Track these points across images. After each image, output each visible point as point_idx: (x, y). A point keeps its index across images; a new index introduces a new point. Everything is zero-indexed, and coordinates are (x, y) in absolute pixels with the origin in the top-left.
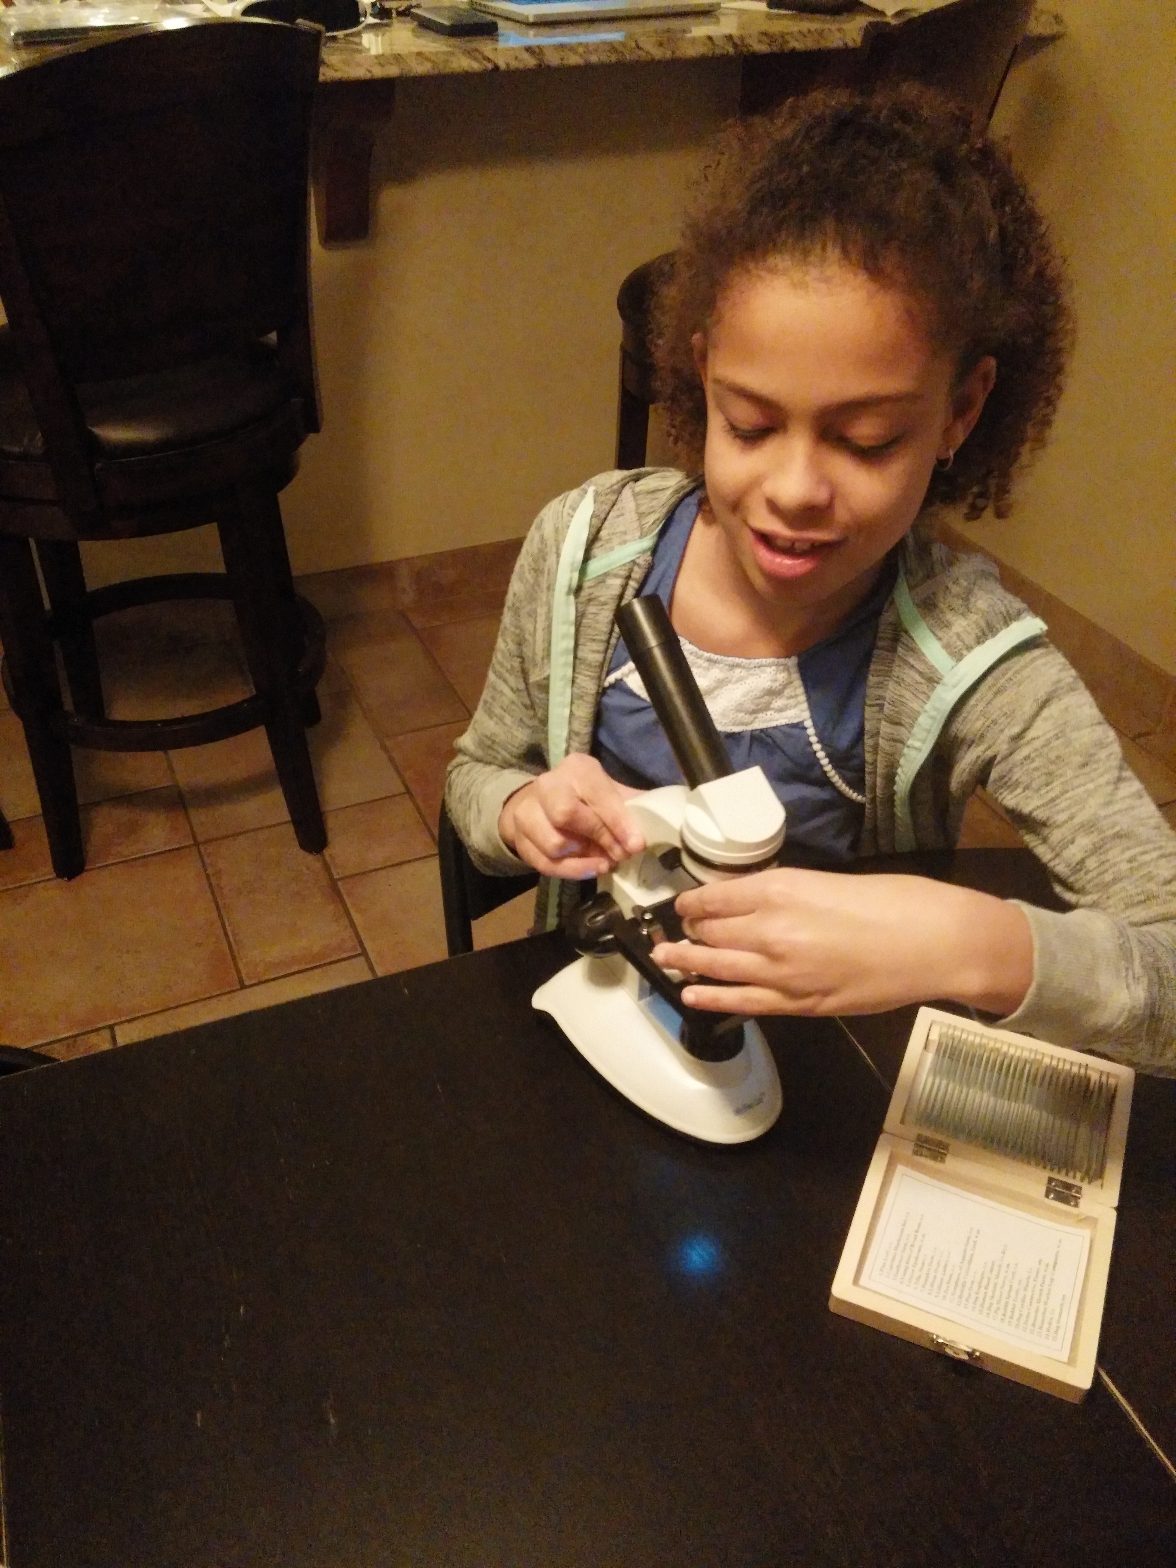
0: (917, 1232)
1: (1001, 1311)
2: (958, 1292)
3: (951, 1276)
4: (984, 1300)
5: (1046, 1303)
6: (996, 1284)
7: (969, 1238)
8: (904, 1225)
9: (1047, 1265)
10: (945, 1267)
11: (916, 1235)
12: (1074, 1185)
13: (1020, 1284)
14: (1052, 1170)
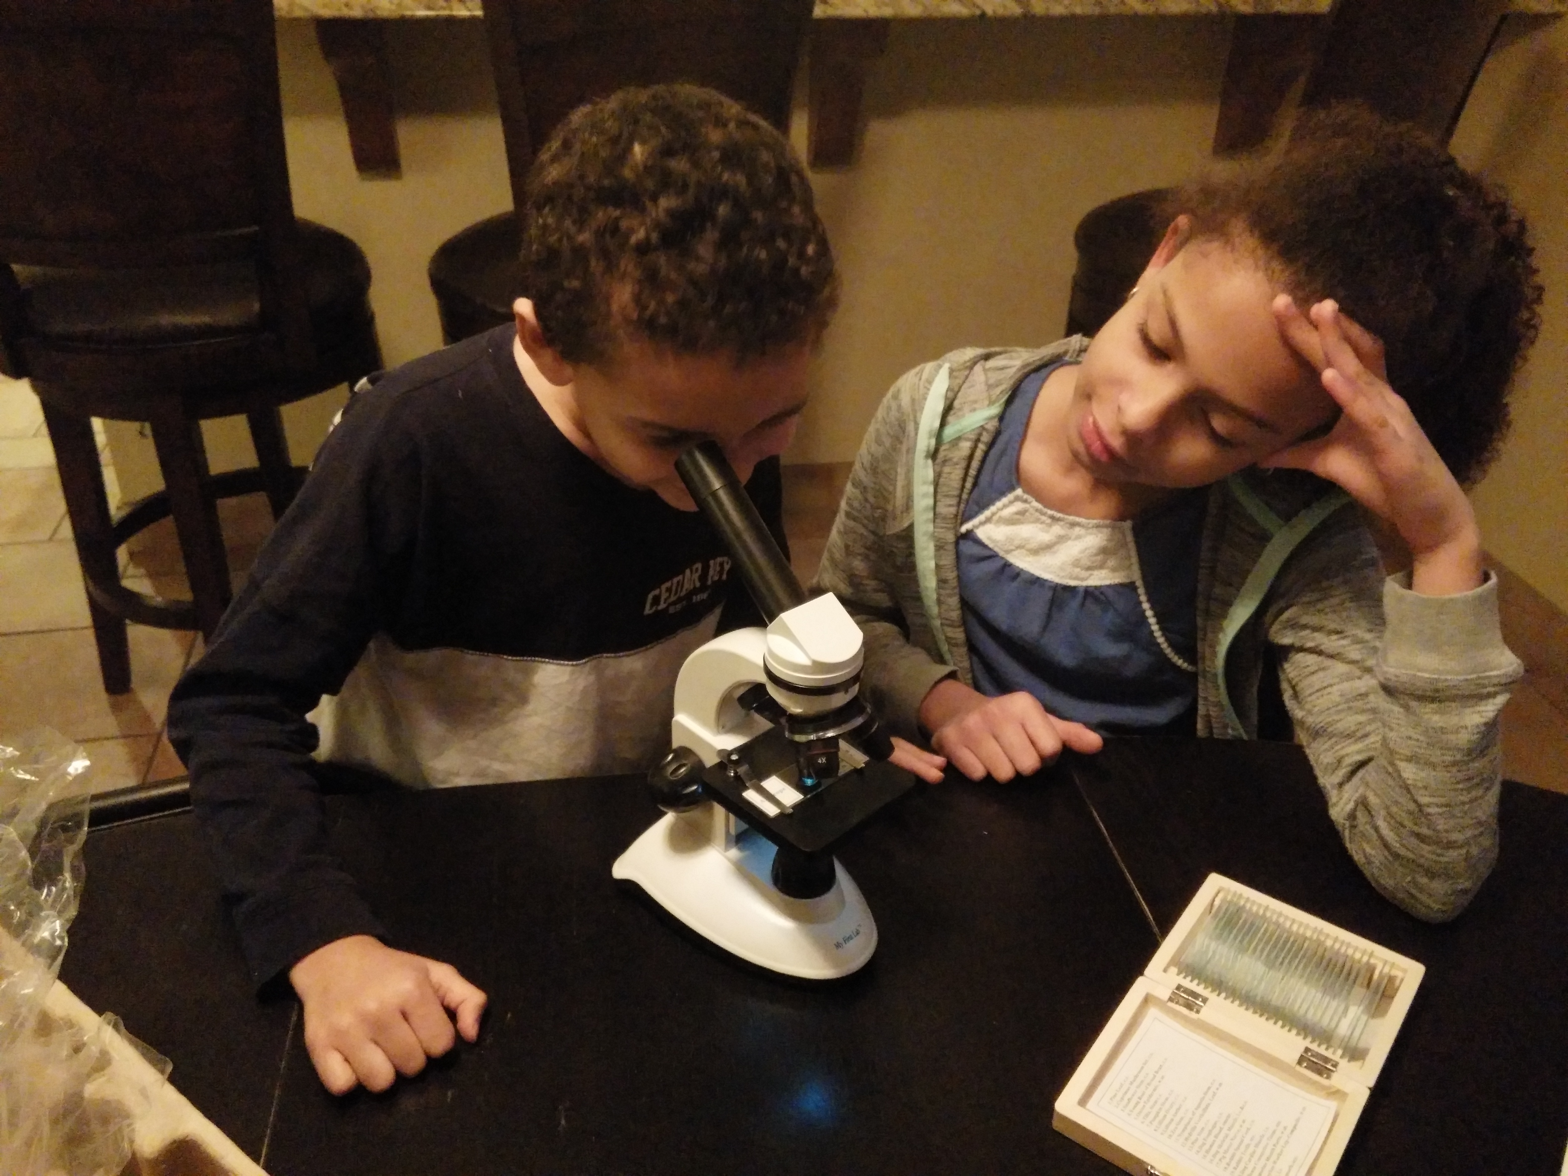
0: (1157, 1072)
1: (1227, 1160)
2: (1186, 1134)
3: (1182, 1119)
4: (1211, 1146)
5: (1275, 1162)
6: (1227, 1136)
7: (1209, 1088)
8: (1145, 1063)
9: (1285, 1128)
10: (1178, 1109)
11: (1155, 1076)
12: (1332, 1060)
13: (1252, 1139)
14: (1312, 1042)
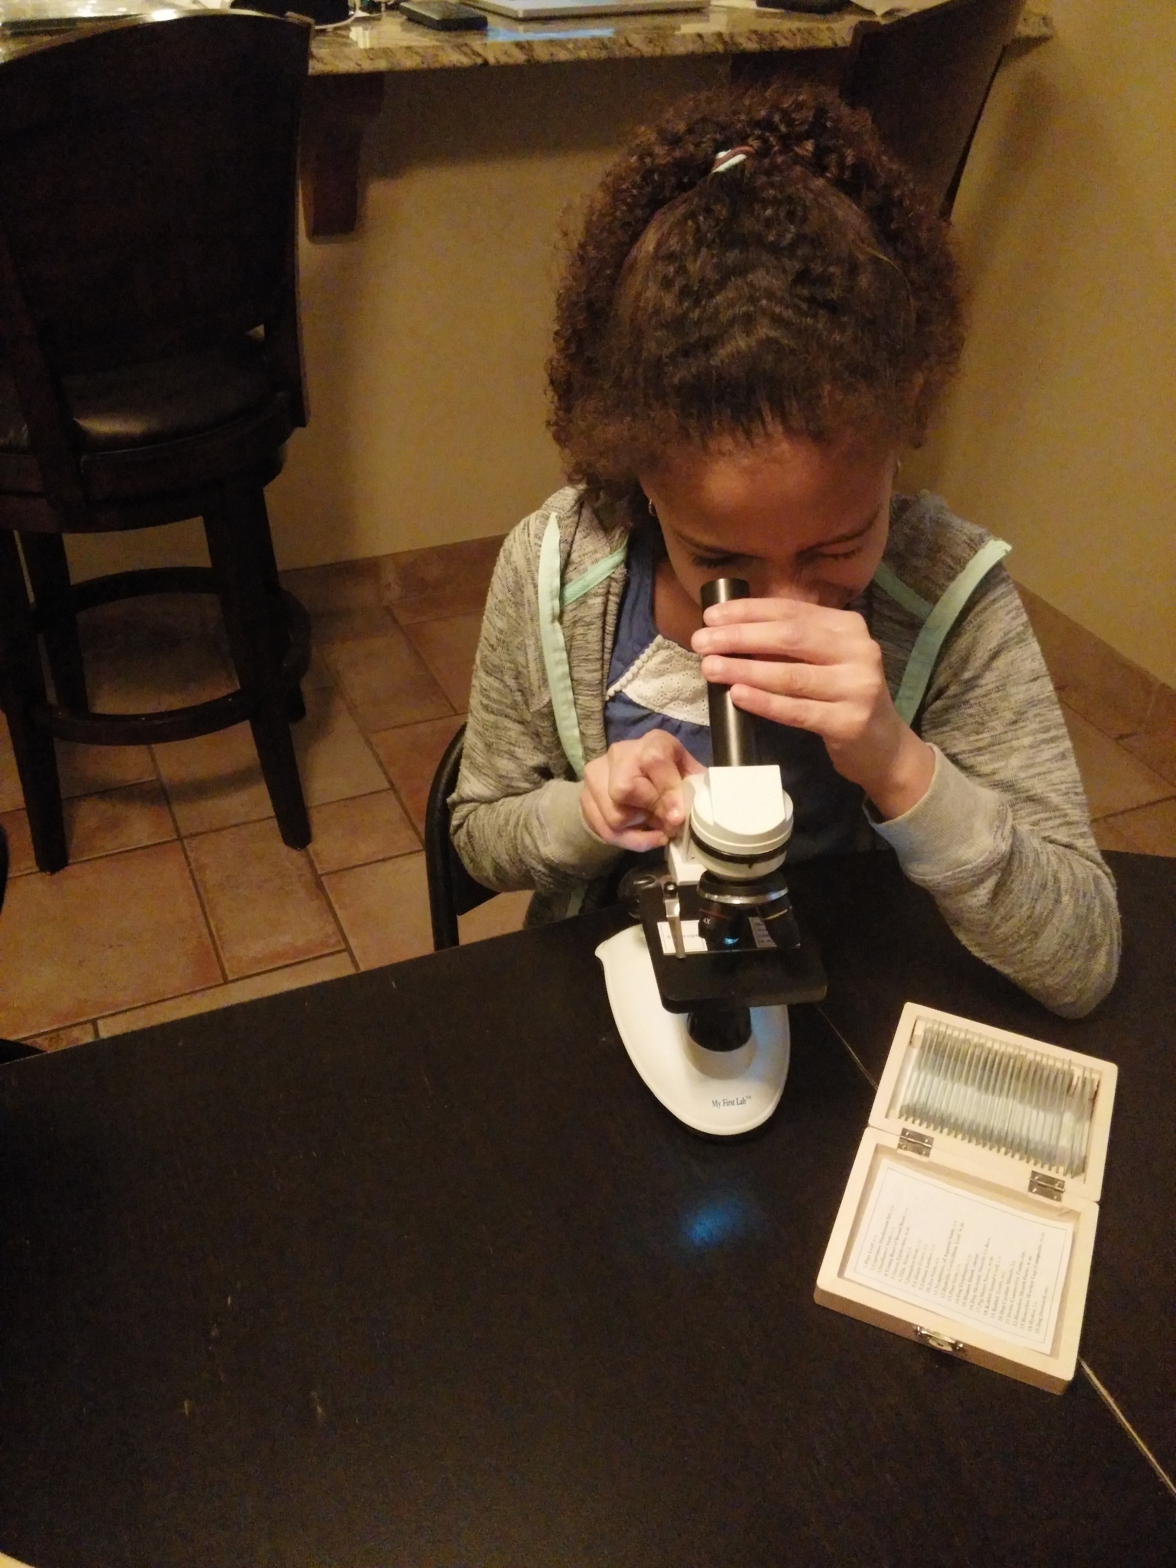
0: (901, 1225)
1: (985, 1303)
2: (942, 1284)
3: (935, 1268)
4: (968, 1291)
5: (1029, 1296)
6: (979, 1277)
7: (953, 1231)
8: (889, 1218)
9: (1030, 1258)
10: (930, 1259)
11: (900, 1230)
12: (1058, 1180)
13: (1003, 1276)
14: (1035, 1164)
